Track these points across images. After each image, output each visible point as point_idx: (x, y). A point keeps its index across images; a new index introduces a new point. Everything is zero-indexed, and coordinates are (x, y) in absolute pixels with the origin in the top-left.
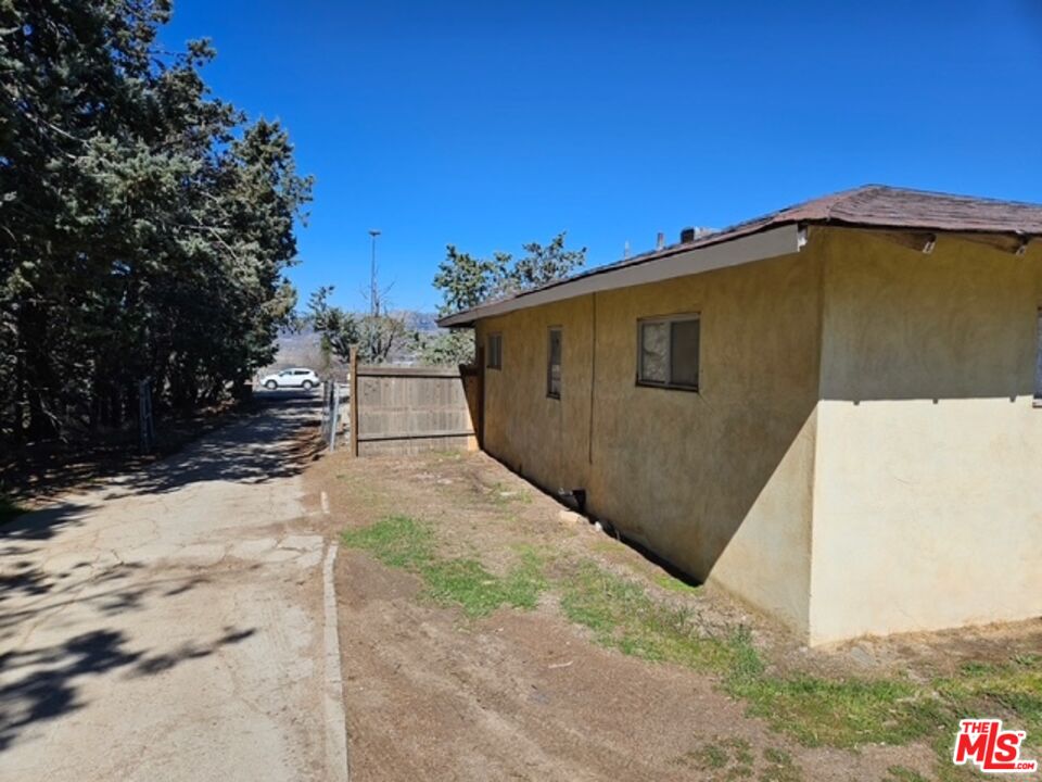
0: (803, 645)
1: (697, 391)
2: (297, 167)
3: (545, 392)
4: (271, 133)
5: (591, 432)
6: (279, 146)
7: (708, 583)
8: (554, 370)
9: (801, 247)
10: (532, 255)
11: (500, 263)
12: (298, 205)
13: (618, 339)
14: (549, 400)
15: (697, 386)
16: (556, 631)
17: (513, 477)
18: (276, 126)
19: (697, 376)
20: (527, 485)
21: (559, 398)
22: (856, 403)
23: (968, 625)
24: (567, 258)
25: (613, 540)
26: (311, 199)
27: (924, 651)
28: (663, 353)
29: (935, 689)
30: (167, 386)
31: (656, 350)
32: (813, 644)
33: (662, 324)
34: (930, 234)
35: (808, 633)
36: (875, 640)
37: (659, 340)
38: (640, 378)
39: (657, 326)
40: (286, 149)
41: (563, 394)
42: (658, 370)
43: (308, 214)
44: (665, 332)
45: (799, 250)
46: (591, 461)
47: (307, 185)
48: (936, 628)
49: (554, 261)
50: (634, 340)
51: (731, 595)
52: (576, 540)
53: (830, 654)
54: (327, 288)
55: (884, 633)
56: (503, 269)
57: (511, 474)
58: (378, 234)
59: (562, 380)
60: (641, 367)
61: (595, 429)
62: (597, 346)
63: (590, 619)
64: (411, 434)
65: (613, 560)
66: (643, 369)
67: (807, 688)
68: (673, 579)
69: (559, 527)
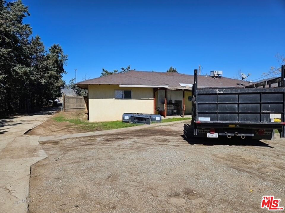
2: (64, 53)
4: (57, 47)
6: (59, 49)
12: (65, 61)
18: (58, 45)
26: (67, 60)
30: (35, 101)
40: (61, 50)
43: (67, 63)
47: (66, 57)
54: (74, 79)
58: (77, 70)
64: (75, 108)
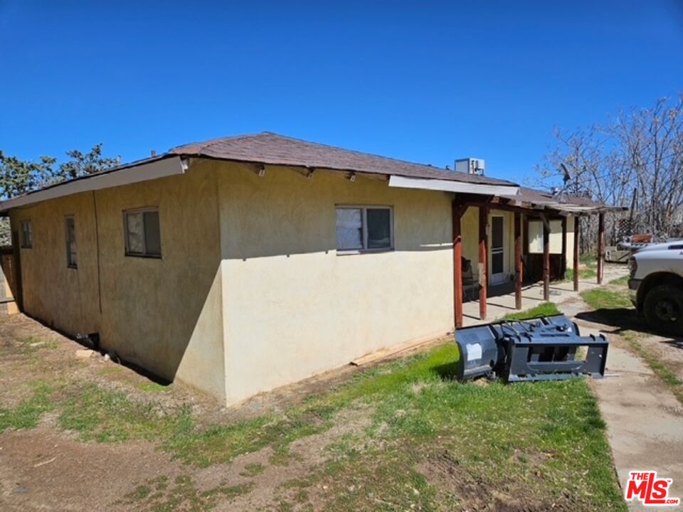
0: (223, 407)
1: (160, 258)
3: (66, 264)
5: (100, 291)
7: (175, 381)
8: (72, 247)
9: (185, 170)
10: (75, 160)
11: (46, 165)
13: (111, 223)
14: (70, 269)
15: (160, 254)
16: (49, 439)
17: (46, 330)
19: (160, 248)
20: (56, 336)
21: (76, 268)
22: (244, 260)
23: (314, 375)
24: (105, 163)
25: (116, 365)
27: (288, 394)
28: (140, 234)
29: (286, 414)
31: (136, 232)
32: (228, 405)
33: (138, 214)
34: (261, 166)
35: (225, 399)
36: (264, 394)
37: (137, 225)
38: (128, 251)
39: (135, 215)
41: (78, 266)
42: (139, 246)
44: (140, 219)
45: (184, 172)
46: (101, 312)
48: (297, 380)
49: (94, 164)
50: (121, 224)
51: (188, 386)
52: (86, 370)
53: (237, 408)
55: (269, 389)
56: (48, 169)
57: (44, 328)
59: (78, 254)
60: (128, 243)
61: (102, 287)
62: (99, 228)
63: (79, 425)
65: (111, 379)
66: (129, 245)
67: (215, 433)
68: (153, 383)
69: (75, 363)
